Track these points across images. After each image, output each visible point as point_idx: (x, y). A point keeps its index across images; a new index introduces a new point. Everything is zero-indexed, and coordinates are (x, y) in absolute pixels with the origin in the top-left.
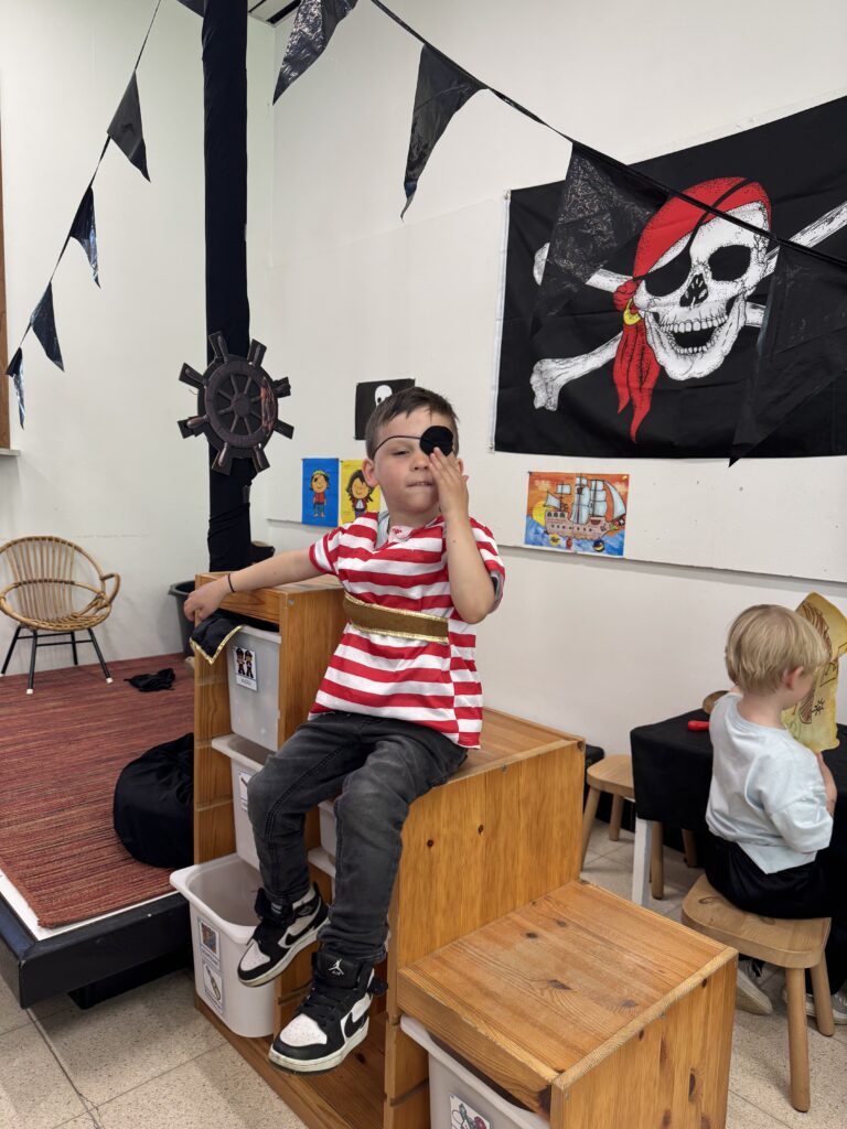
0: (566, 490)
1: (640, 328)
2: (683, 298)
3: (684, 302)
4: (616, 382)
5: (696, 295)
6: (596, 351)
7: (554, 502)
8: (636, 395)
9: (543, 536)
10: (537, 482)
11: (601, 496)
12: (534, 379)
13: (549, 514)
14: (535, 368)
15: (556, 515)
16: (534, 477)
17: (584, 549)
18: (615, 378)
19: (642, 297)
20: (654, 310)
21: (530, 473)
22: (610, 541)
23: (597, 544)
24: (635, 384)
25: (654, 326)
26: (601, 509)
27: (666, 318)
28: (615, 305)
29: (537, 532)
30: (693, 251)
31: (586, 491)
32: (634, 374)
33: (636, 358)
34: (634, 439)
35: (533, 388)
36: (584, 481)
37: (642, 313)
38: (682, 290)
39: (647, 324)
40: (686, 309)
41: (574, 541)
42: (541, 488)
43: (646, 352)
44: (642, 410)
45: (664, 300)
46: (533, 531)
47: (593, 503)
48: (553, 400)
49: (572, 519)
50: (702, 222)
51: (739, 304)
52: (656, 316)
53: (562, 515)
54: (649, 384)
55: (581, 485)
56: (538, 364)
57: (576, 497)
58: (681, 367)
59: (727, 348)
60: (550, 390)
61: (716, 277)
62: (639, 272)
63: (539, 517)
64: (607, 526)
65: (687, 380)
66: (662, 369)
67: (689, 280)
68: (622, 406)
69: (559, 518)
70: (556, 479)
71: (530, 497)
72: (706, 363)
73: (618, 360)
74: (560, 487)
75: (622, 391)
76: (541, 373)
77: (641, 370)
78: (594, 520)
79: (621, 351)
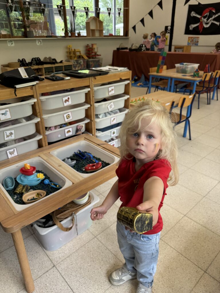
0: (193, 39)
1: (202, 22)
3: (207, 20)
6: (197, 24)
7: (191, 40)
10: (189, 38)
11: (196, 39)
12: (190, 27)
19: (203, 19)
22: (197, 44)
23: (195, 44)
26: (196, 41)
28: (200, 19)
29: (189, 44)
32: (201, 26)
34: (200, 33)
38: (207, 18)
41: (193, 44)
43: (202, 24)
44: (201, 30)
45: (205, 19)
47: (195, 40)
48: (192, 29)
49: (193, 42)
51: (212, 20)
52: (204, 21)
54: (202, 28)
56: (191, 25)
58: (205, 26)
59: (210, 24)
62: (202, 16)
63: (189, 42)
66: (204, 27)
68: (199, 30)
69: (191, 42)
71: (188, 40)
72: (208, 26)
75: (200, 28)
78: (195, 42)
79: (200, 24)
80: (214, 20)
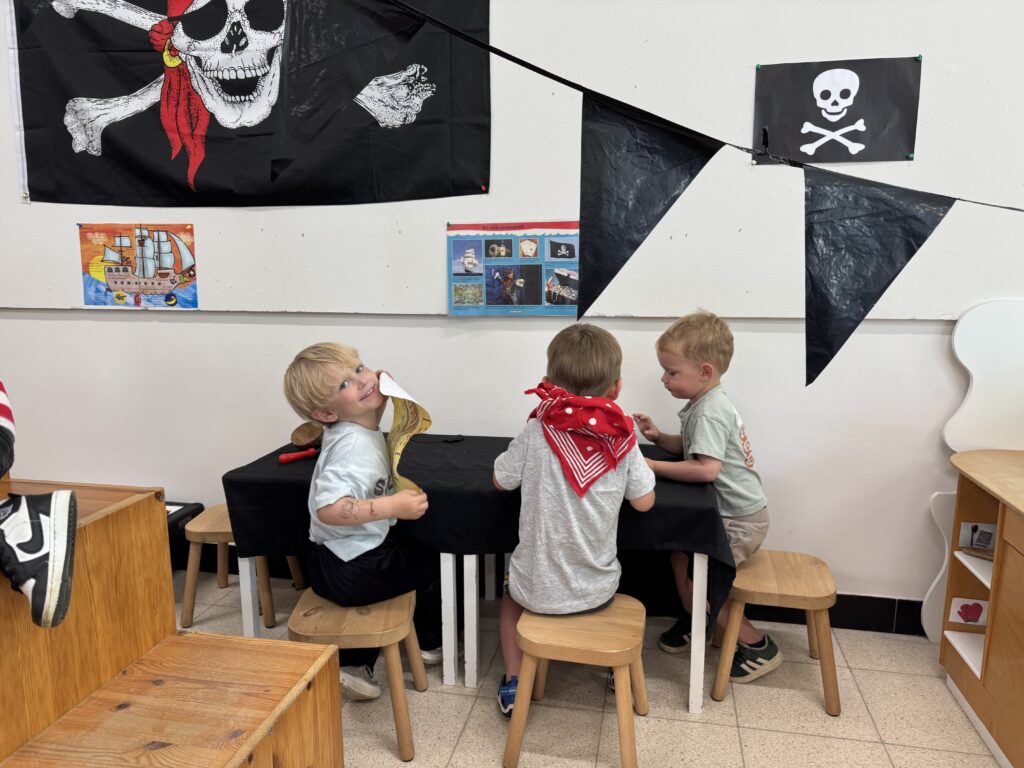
0: (126, 242)
1: (182, 72)
2: (223, 44)
3: (225, 49)
4: (165, 127)
5: (236, 42)
6: (138, 92)
7: (113, 256)
8: (188, 141)
9: (106, 295)
10: (90, 235)
11: (166, 247)
12: (68, 119)
13: (110, 270)
14: (67, 108)
15: (117, 270)
16: (85, 230)
17: (155, 305)
18: (163, 123)
19: (180, 39)
20: (195, 53)
21: (80, 226)
22: (181, 293)
23: (168, 297)
24: (186, 130)
25: (197, 71)
26: (168, 261)
27: (208, 63)
28: (151, 44)
29: (98, 291)
31: (148, 242)
32: (183, 120)
33: (183, 103)
34: (193, 188)
35: (68, 129)
36: (145, 233)
37: (183, 56)
38: (221, 37)
39: (189, 68)
40: (227, 56)
41: (142, 297)
42: (94, 242)
43: (192, 97)
44: (197, 158)
45: (205, 44)
46: (93, 289)
47: (158, 255)
48: (94, 143)
49: (137, 274)
51: (279, 56)
52: (198, 60)
53: (125, 270)
54: (201, 131)
55: (142, 236)
56: (71, 103)
57: (138, 250)
58: (232, 116)
59: (273, 98)
60: (90, 133)
61: (255, 26)
62: (175, 13)
63: (98, 273)
64: (177, 278)
65: (237, 129)
66: (212, 116)
67: (228, 28)
68: (175, 154)
69: (122, 273)
70: (112, 231)
71: (83, 252)
72: (255, 112)
73: (164, 103)
74: (118, 240)
75: (173, 137)
76: (76, 113)
77: (190, 116)
78: (162, 273)
79: (166, 93)
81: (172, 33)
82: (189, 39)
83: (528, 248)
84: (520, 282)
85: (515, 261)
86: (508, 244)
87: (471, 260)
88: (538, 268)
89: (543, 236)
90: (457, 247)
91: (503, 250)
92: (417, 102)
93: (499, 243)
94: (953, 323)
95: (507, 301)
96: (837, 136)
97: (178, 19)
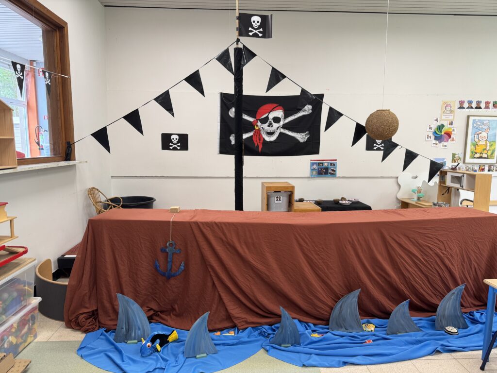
1: (259, 130)
3: (268, 126)
5: (270, 125)
6: (249, 133)
8: (259, 144)
12: (231, 138)
14: (231, 135)
18: (253, 139)
19: (259, 124)
24: (258, 141)
25: (262, 130)
27: (265, 129)
28: (252, 124)
30: (269, 116)
32: (258, 139)
33: (258, 136)
34: (260, 152)
35: (231, 140)
37: (259, 127)
38: (267, 124)
43: (260, 135)
44: (261, 147)
45: (264, 125)
50: (271, 111)
51: (280, 128)
52: (263, 128)
54: (262, 141)
58: (268, 139)
59: (277, 136)
61: (274, 122)
62: (257, 118)
65: (269, 141)
66: (264, 139)
67: (268, 122)
68: (256, 146)
72: (273, 138)
73: (254, 136)
75: (255, 142)
79: (254, 134)
80: (285, 127)
81: (257, 122)
82: (260, 124)
83: (326, 164)
84: (324, 170)
85: (324, 167)
86: (322, 163)
87: (315, 166)
88: (328, 168)
89: (329, 162)
90: (312, 164)
91: (321, 165)
92: (307, 138)
93: (320, 163)
94: (398, 177)
95: (322, 174)
96: (379, 146)
97: (259, 119)
